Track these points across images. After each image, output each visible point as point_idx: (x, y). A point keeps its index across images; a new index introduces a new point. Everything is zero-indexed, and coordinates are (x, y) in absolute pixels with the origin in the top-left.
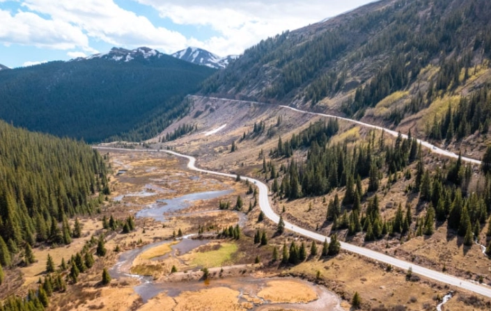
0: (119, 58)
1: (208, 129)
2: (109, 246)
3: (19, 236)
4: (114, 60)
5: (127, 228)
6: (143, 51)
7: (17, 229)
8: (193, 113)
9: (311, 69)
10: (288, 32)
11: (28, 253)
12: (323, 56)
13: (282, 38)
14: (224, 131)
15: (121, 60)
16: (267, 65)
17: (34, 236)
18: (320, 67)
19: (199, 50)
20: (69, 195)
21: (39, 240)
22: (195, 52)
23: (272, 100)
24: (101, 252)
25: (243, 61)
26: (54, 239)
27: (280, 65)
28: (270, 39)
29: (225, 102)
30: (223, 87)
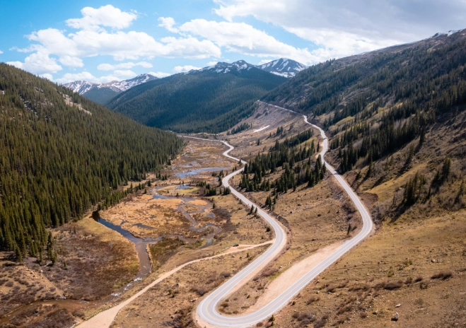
0: (220, 71)
1: (257, 127)
2: (154, 184)
3: (126, 177)
4: (216, 73)
5: (165, 179)
6: (238, 65)
7: (125, 174)
8: (255, 115)
9: (330, 92)
10: (334, 60)
11: (126, 182)
12: (341, 83)
13: (329, 64)
14: (267, 130)
15: (222, 72)
16: (307, 85)
17: (130, 178)
18: (337, 90)
19: (289, 60)
20: (149, 164)
21: (132, 179)
22: (285, 62)
23: (301, 111)
24: (149, 185)
25: (296, 80)
26: (136, 179)
27: (315, 86)
28: (321, 64)
29: (276, 108)
30: (278, 98)
